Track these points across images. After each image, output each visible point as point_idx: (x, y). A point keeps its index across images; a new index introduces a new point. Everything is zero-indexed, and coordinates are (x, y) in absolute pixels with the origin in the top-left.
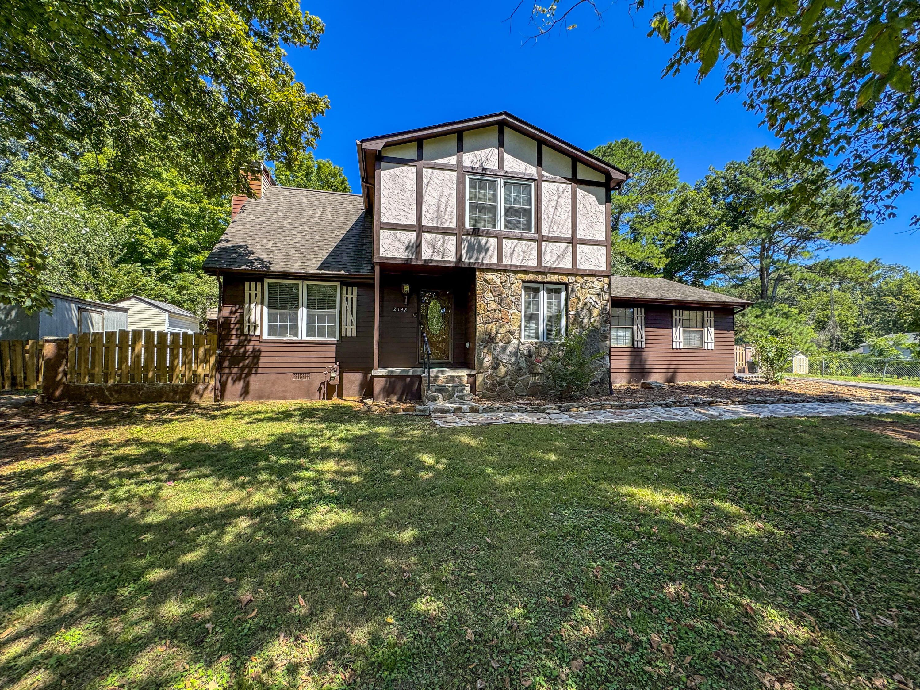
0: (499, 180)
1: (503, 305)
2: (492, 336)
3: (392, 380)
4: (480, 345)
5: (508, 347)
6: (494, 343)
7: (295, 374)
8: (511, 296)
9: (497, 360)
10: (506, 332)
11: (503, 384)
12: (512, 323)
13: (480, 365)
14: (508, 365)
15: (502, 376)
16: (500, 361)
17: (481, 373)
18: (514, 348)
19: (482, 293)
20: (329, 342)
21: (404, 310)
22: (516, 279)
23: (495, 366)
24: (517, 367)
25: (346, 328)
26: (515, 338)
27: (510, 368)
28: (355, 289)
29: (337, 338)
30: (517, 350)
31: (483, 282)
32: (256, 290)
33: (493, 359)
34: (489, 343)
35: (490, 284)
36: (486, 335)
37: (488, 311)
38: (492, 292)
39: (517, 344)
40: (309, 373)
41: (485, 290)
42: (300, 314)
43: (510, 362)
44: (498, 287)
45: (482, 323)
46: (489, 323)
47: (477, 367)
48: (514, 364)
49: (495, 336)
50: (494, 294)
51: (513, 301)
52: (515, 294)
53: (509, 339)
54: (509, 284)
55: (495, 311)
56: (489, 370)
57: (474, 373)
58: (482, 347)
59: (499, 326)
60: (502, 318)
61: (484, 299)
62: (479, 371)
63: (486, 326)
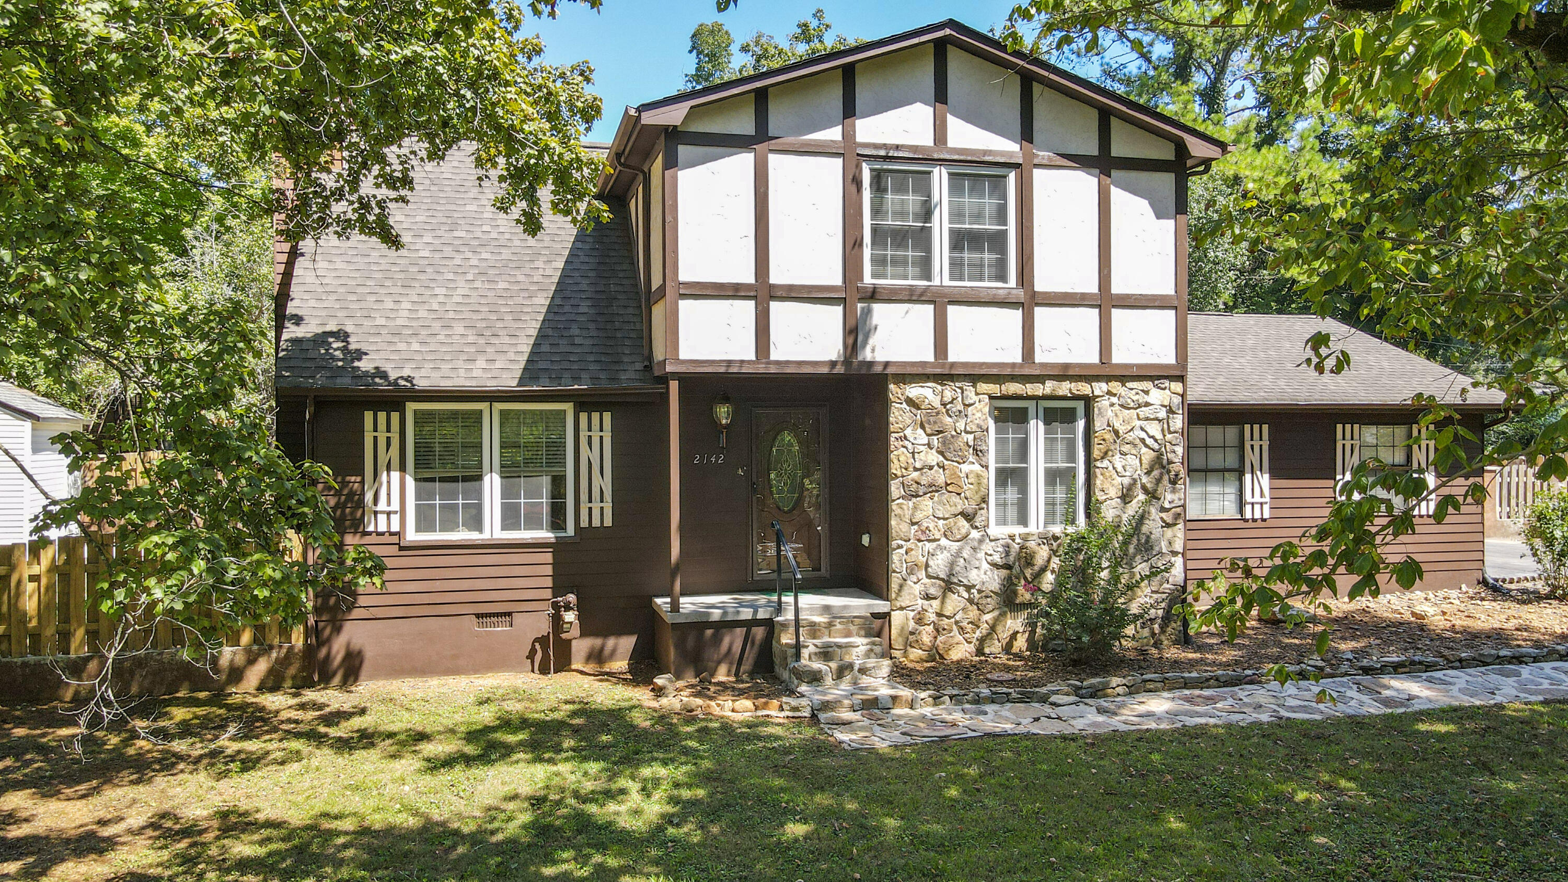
0: (936, 171)
1: (948, 454)
2: (925, 525)
3: (709, 632)
4: (900, 547)
5: (960, 551)
6: (929, 541)
7: (478, 616)
8: (967, 432)
9: (937, 578)
10: (956, 516)
11: (951, 631)
12: (968, 494)
13: (900, 591)
14: (961, 589)
15: (948, 614)
16: (943, 580)
17: (902, 608)
18: (974, 549)
19: (903, 430)
20: (553, 540)
21: (717, 458)
22: (977, 394)
23: (933, 591)
24: (980, 591)
25: (590, 509)
26: (977, 528)
27: (966, 595)
28: (607, 416)
29: (571, 531)
30: (981, 555)
31: (904, 405)
32: (388, 430)
33: (929, 576)
34: (919, 540)
35: (919, 408)
36: (913, 524)
37: (916, 469)
38: (922, 427)
39: (981, 541)
40: (509, 614)
41: (908, 421)
42: (487, 479)
43: (966, 582)
44: (938, 413)
45: (903, 497)
46: (917, 496)
47: (894, 596)
48: (974, 586)
49: (931, 526)
50: (929, 431)
51: (971, 443)
52: (974, 428)
53: (964, 531)
54: (960, 407)
55: (931, 468)
56: (920, 602)
57: (886, 610)
58: (903, 551)
59: (940, 502)
60: (947, 485)
61: (906, 443)
62: (898, 605)
63: (911, 504)
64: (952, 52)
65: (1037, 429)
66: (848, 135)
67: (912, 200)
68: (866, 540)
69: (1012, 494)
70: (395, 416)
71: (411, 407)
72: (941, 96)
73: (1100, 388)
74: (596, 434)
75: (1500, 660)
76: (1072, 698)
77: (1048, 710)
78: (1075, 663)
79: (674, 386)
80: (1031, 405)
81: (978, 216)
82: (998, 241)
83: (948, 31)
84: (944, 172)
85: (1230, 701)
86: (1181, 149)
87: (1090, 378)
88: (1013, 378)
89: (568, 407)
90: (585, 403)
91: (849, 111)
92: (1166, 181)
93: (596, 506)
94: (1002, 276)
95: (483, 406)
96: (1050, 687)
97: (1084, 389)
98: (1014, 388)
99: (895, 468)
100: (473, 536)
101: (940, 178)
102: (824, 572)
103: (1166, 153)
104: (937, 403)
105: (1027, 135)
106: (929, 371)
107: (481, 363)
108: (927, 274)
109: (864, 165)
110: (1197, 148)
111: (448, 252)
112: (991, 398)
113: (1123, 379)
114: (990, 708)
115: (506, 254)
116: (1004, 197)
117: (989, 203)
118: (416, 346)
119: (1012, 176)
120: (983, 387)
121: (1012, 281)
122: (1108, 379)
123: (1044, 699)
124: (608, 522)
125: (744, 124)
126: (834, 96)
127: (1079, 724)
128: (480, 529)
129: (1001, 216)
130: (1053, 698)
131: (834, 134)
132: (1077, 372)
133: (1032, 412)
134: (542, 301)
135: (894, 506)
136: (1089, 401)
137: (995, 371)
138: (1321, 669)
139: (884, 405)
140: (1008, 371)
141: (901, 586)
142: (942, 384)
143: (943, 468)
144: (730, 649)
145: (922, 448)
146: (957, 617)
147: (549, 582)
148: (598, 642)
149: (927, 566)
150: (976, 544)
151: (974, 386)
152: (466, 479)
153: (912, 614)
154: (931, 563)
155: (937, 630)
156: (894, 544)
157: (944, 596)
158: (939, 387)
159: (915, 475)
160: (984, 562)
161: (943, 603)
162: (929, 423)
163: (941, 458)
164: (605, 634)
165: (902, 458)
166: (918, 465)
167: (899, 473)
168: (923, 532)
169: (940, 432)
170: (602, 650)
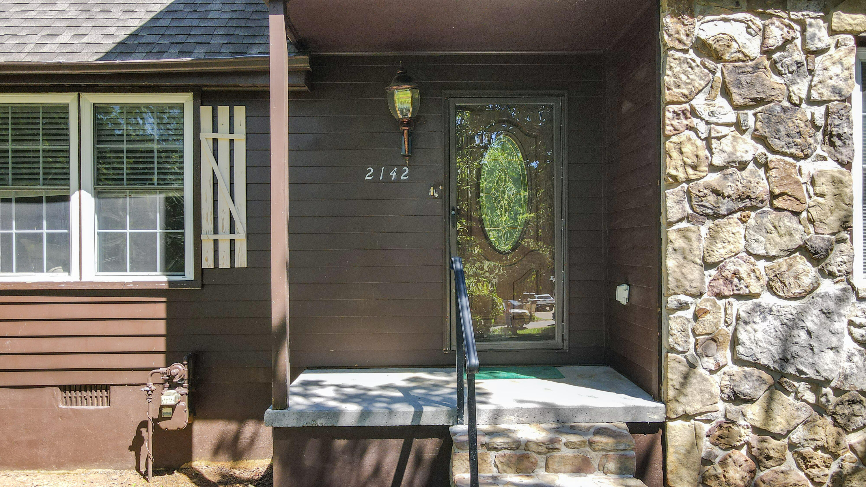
1: (777, 144)
2: (731, 267)
3: (341, 443)
4: (683, 306)
5: (801, 315)
6: (739, 297)
7: (64, 388)
8: (811, 102)
9: (756, 365)
10: (790, 252)
11: (782, 460)
12: (814, 213)
13: (683, 385)
14: (802, 386)
15: (776, 429)
16: (766, 368)
17: (686, 417)
18: (828, 314)
19: (688, 98)
20: (165, 286)
21: (400, 173)
22: (832, 32)
23: (746, 388)
24: (838, 391)
25: (216, 242)
26: (831, 275)
27: (810, 397)
28: (240, 111)
29: (189, 274)
30: (841, 325)
31: (691, 54)
33: (738, 361)
34: (720, 296)
35: (719, 59)
36: (707, 266)
37: (713, 168)
38: (726, 93)
39: (841, 300)
40: (106, 387)
41: (699, 83)
42: (74, 198)
43: (811, 373)
44: (756, 68)
45: (687, 218)
46: (716, 216)
47: (671, 393)
48: (827, 382)
49: (744, 270)
50: (738, 100)
51: (820, 121)
52: (827, 94)
53: (806, 281)
54: (799, 56)
55: (742, 166)
56: (721, 406)
57: (657, 418)
58: (688, 314)
59: (760, 228)
60: (774, 196)
61: (695, 121)
62: (680, 410)
63: (704, 230)
68: (622, 294)
74: (223, 137)
89: (186, 99)
90: (208, 92)
93: (224, 238)
95: (70, 97)
99: (673, 166)
100: (56, 278)
104: (753, 47)
107: (64, 38)
112: (859, 40)
120: (844, 20)
124: (241, 262)
135: (672, 234)
139: (652, 53)
141: (686, 377)
142: (763, 16)
143: (766, 166)
144: (377, 469)
145: (724, 130)
146: (795, 437)
147: (161, 344)
149: (735, 342)
150: (831, 305)
151: (827, 19)
152: (51, 200)
153: (706, 427)
154: (743, 336)
155: (756, 460)
156: (672, 301)
157: (770, 399)
158: (758, 21)
159: (713, 178)
160: (847, 339)
161: (768, 410)
162: (739, 85)
163: (761, 149)
165: (687, 149)
166: (718, 160)
167: (681, 175)
168: (728, 281)
169: (759, 102)
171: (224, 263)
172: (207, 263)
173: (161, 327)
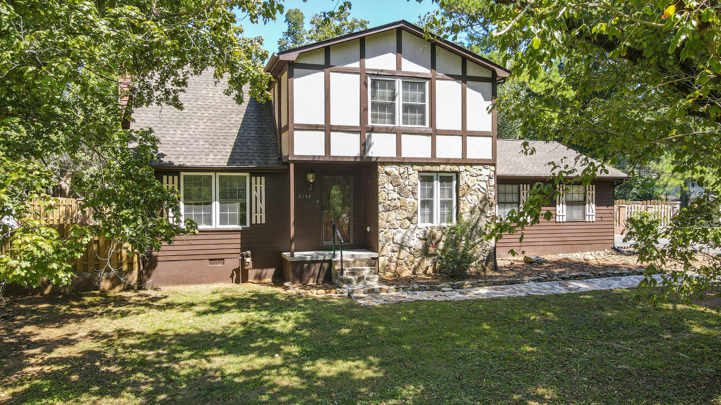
0: (397, 80)
1: (402, 194)
2: (392, 222)
3: (306, 265)
4: (382, 231)
5: (406, 233)
6: (394, 229)
7: (210, 260)
8: (409, 185)
9: (397, 244)
10: (405, 219)
11: (402, 265)
12: (410, 210)
13: (382, 248)
14: (407, 248)
15: (401, 258)
16: (399, 244)
17: (383, 256)
18: (412, 232)
19: (384, 184)
20: (241, 229)
21: (308, 196)
22: (413, 170)
23: (395, 249)
24: (414, 249)
25: (256, 216)
26: (413, 224)
27: (409, 251)
28: (263, 179)
29: (248, 225)
30: (415, 235)
31: (384, 174)
32: (173, 183)
33: (394, 243)
34: (390, 229)
35: (390, 176)
36: (388, 222)
37: (389, 200)
38: (391, 183)
39: (415, 229)
40: (223, 259)
41: (386, 181)
42: (214, 204)
43: (408, 245)
44: (398, 178)
45: (384, 211)
46: (389, 211)
47: (380, 251)
48: (412, 247)
49: (395, 223)
50: (394, 185)
51: (411, 190)
52: (412, 184)
53: (408, 225)
54: (407, 175)
55: (395, 200)
56: (390, 253)
57: (377, 256)
58: (383, 233)
59: (398, 213)
60: (401, 206)
61: (385, 190)
62: (382, 254)
63: (387, 214)
64: (404, 33)
65: (437, 185)
66: (362, 66)
67: (388, 92)
68: (368, 229)
69: (427, 211)
70: (176, 178)
71: (183, 174)
72: (399, 50)
73: (462, 168)
74: (258, 186)
75: (614, 275)
76: (450, 289)
77: (440, 293)
78: (452, 277)
79: (292, 166)
80: (435, 175)
81: (414, 99)
82: (422, 109)
83: (402, 25)
84: (400, 81)
85: (511, 289)
86: (494, 73)
87: (458, 164)
88: (427, 164)
89: (247, 175)
90: (254, 173)
91: (363, 56)
92: (488, 86)
93: (259, 215)
94: (423, 123)
95: (212, 174)
96: (441, 285)
97: (456, 168)
98: (428, 168)
99: (380, 200)
100: (208, 227)
101: (399, 83)
102: (351, 242)
103: (488, 75)
104: (397, 173)
105: (433, 66)
106: (394, 161)
107: (211, 156)
108: (393, 122)
109: (369, 78)
110: (500, 73)
111: (195, 110)
112: (419, 172)
113: (471, 165)
114: (418, 293)
115: (219, 111)
116: (424, 91)
117: (418, 93)
118: (184, 149)
119: (427, 83)
120: (416, 167)
121: (427, 125)
122: (465, 164)
123: (439, 289)
124: (264, 222)
125: (320, 60)
126: (357, 49)
127: (452, 298)
128: (211, 224)
129: (423, 99)
130: (443, 289)
131: (356, 65)
132: (453, 162)
133: (435, 177)
134: (235, 131)
135: (380, 215)
136: (457, 173)
137: (420, 161)
138: (546, 278)
139: (376, 174)
140: (425, 161)
141: (383, 247)
142: (399, 166)
143: (400, 199)
144: (314, 272)
145: (391, 192)
146: (405, 259)
147: (239, 246)
148: (259, 271)
149: (393, 239)
150: (413, 230)
151: (412, 167)
152: (205, 204)
153: (387, 258)
154: (395, 238)
155: (397, 265)
156: (380, 230)
157: (400, 251)
158: (398, 167)
159: (389, 202)
160: (416, 238)
161: (399, 253)
162: (394, 181)
163: (399, 196)
164: (263, 268)
165: (383, 196)
166: (390, 199)
167: (382, 202)
168: (392, 225)
169: (398, 185)
170: (261, 274)
171: (259, 222)
172: (254, 222)
173: (239, 241)
